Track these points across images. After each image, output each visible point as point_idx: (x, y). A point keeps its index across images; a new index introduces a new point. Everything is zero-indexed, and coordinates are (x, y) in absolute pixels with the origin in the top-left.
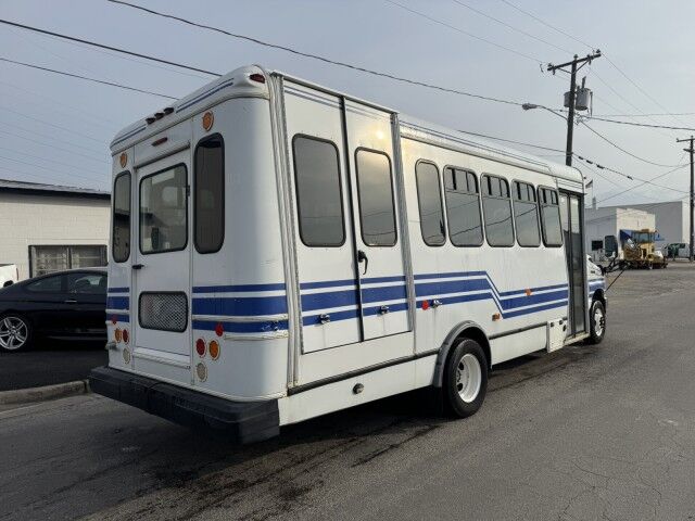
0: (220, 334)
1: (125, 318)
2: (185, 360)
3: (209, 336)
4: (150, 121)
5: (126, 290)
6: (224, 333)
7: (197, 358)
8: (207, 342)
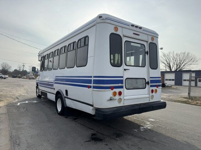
0: (157, 87)
1: (122, 87)
2: (148, 96)
3: (154, 88)
4: (133, 25)
5: (122, 77)
6: (159, 87)
7: (151, 94)
8: (154, 90)
